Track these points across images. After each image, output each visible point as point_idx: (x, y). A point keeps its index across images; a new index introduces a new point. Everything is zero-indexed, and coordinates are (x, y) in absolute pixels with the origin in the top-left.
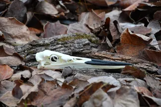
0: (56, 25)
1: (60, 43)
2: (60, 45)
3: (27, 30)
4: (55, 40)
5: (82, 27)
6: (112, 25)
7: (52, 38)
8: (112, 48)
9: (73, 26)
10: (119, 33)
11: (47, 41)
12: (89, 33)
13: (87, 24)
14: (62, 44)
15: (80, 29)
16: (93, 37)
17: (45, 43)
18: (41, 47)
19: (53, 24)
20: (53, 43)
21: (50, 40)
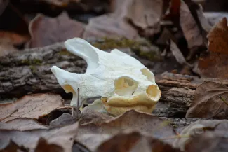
0: (58, 22)
1: (66, 57)
2: (66, 63)
4: (55, 52)
5: (117, 25)
6: (186, 15)
7: (47, 47)
8: (184, 64)
9: (98, 22)
10: (202, 32)
11: (35, 55)
12: (135, 38)
13: (130, 16)
14: (71, 60)
15: (114, 29)
16: (144, 45)
17: (32, 58)
18: (21, 68)
19: (52, 20)
20: (50, 59)
21: (43, 52)
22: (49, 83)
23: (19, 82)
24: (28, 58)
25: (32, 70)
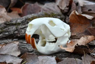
0: (34, 6)
3: (5, 12)
4: (26, 19)
5: (54, 7)
11: (19, 21)
13: (59, 5)
15: (52, 8)
20: (24, 22)
21: (22, 19)
22: (21, 33)
23: (11, 33)
24: (16, 22)
25: (16, 27)
